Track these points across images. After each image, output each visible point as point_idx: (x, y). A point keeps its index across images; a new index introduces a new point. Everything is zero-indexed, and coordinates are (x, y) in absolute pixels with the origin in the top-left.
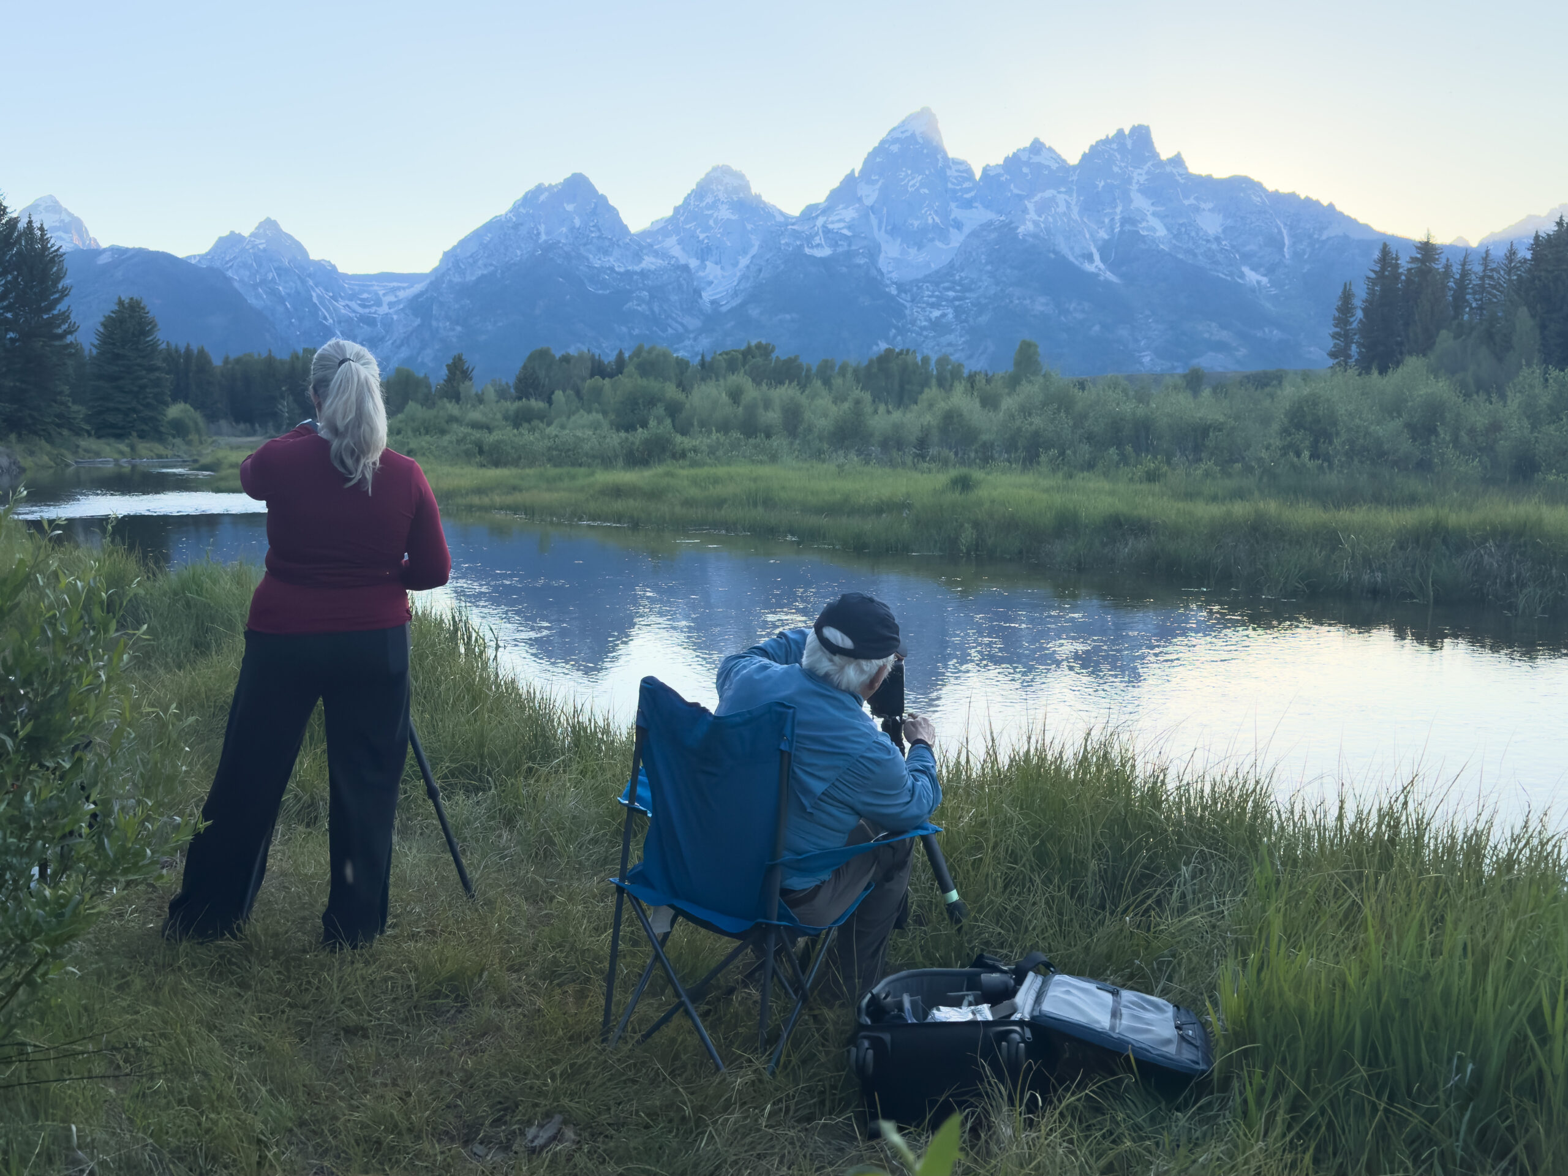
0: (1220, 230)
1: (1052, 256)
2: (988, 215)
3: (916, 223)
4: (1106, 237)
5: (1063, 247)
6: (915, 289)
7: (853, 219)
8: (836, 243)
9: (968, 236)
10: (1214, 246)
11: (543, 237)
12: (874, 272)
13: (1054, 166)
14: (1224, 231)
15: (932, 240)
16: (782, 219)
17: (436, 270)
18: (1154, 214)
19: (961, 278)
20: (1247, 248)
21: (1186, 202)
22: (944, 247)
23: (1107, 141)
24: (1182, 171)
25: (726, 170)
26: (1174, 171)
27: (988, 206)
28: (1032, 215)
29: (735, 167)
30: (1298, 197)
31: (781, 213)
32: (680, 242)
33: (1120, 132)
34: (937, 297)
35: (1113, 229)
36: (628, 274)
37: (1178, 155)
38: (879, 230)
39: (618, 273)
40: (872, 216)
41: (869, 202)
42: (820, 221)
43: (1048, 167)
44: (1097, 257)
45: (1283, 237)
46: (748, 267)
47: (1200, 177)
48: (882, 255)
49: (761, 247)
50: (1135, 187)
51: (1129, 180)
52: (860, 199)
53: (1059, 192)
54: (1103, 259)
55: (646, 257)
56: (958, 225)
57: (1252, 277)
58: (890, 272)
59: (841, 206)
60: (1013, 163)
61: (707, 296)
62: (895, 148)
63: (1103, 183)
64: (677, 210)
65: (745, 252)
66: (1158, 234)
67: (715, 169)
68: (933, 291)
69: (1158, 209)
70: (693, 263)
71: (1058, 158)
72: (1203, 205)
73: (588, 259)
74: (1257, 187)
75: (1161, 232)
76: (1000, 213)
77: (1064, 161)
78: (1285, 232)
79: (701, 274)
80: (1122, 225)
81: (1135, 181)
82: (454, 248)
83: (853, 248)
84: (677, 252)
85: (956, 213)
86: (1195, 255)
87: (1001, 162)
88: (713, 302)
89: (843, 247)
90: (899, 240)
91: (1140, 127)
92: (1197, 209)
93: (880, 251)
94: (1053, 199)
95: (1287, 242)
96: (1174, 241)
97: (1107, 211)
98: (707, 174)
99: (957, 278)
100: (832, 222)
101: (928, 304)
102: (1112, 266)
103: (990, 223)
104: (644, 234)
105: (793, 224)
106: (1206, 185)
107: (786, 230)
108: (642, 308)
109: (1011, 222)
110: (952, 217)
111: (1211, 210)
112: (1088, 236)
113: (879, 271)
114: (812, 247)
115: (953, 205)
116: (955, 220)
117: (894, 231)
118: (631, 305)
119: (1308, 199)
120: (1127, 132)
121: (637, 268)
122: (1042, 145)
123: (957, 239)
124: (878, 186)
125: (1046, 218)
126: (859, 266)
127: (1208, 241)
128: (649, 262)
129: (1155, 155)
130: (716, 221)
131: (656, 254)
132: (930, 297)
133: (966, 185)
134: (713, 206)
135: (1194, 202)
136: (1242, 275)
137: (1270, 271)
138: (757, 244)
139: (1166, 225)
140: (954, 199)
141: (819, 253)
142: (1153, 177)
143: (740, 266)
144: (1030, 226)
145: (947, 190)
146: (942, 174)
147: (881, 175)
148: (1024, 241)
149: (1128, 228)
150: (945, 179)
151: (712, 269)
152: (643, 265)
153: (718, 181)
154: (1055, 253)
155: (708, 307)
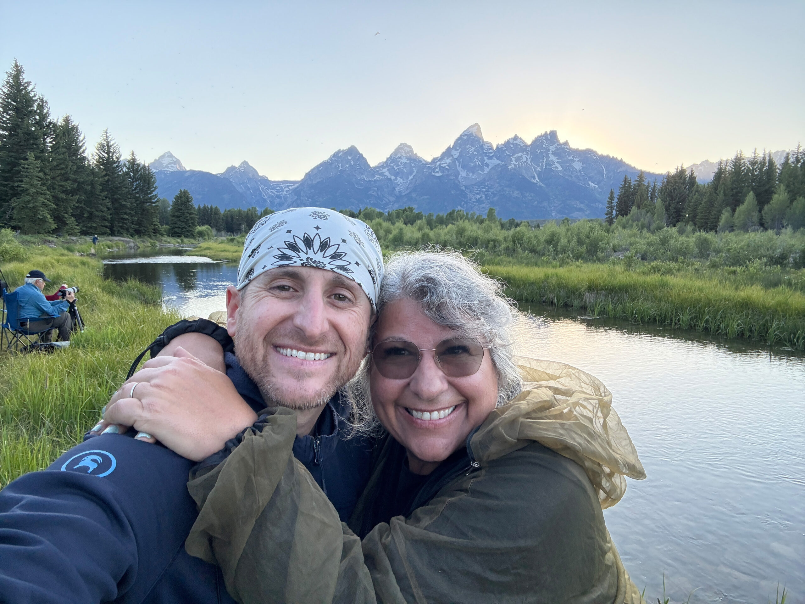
2: (498, 162)
10: (579, 174)
11: (340, 168)
12: (457, 182)
13: (522, 145)
15: (478, 170)
16: (424, 163)
17: (303, 179)
18: (558, 162)
19: (488, 184)
21: (569, 158)
23: (541, 136)
24: (568, 147)
25: (405, 145)
26: (565, 147)
28: (514, 162)
29: (408, 144)
30: (609, 157)
31: (424, 161)
32: (388, 170)
33: (546, 133)
35: (542, 167)
40: (457, 162)
41: (455, 157)
42: (438, 163)
43: (520, 145)
44: (536, 177)
46: (412, 179)
47: (574, 149)
48: (460, 176)
49: (417, 172)
50: (551, 152)
52: (452, 156)
59: (446, 158)
60: (507, 143)
62: (465, 138)
63: (539, 151)
64: (387, 159)
65: (411, 174)
67: (401, 144)
69: (559, 160)
70: (393, 178)
71: (523, 142)
72: (575, 159)
74: (595, 153)
75: (560, 168)
76: (502, 161)
77: (526, 143)
78: (604, 169)
79: (395, 182)
80: (546, 166)
81: (551, 150)
82: (309, 172)
84: (387, 174)
85: (487, 161)
86: (572, 177)
87: (503, 143)
88: (399, 192)
89: (446, 172)
91: (553, 131)
92: (573, 161)
93: (459, 174)
95: (605, 172)
98: (398, 146)
99: (486, 184)
100: (442, 164)
101: (476, 193)
102: (542, 181)
103: (499, 164)
104: (376, 167)
105: (428, 164)
106: (577, 153)
107: (426, 166)
108: (375, 193)
113: (458, 181)
114: (435, 173)
115: (485, 158)
116: (486, 163)
117: (464, 167)
118: (371, 192)
119: (613, 158)
120: (548, 133)
121: (373, 179)
122: (518, 137)
123: (486, 170)
124: (459, 151)
128: (377, 177)
129: (558, 141)
130: (401, 163)
131: (380, 174)
133: (491, 151)
134: (400, 158)
135: (572, 158)
138: (415, 171)
139: (562, 166)
140: (486, 156)
141: (437, 175)
142: (557, 149)
143: (410, 179)
144: (513, 166)
145: (484, 153)
146: (482, 147)
147: (460, 147)
148: (511, 171)
149: (548, 167)
150: (483, 149)
151: (399, 180)
152: (375, 178)
153: (402, 149)
154: (521, 175)
155: (398, 194)
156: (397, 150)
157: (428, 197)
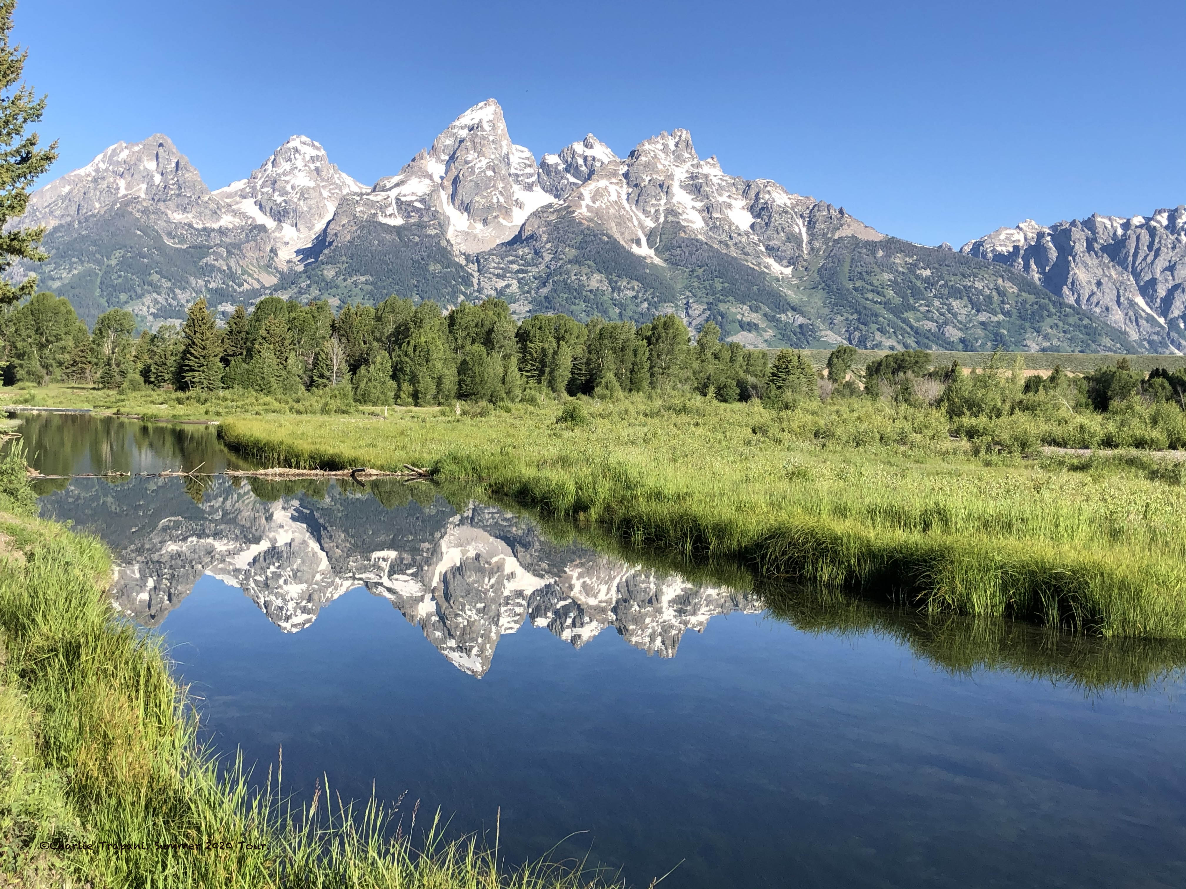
0: (749, 226)
1: (606, 239)
2: (549, 199)
3: (482, 201)
4: (652, 225)
5: (615, 231)
6: (482, 261)
7: (425, 194)
8: (409, 213)
9: (530, 216)
11: (122, 192)
12: (444, 243)
14: (752, 227)
15: (496, 217)
18: (693, 208)
20: (772, 243)
22: (510, 225)
24: (716, 173)
27: (547, 191)
28: (587, 201)
34: (502, 269)
35: (658, 219)
36: (206, 231)
38: (448, 204)
39: (197, 230)
42: (394, 194)
44: (644, 242)
45: (802, 236)
46: (324, 231)
48: (451, 228)
49: (336, 213)
50: (677, 183)
51: (672, 177)
52: (431, 177)
53: (611, 183)
54: (650, 245)
55: (224, 216)
56: (521, 205)
57: (776, 267)
58: (458, 244)
61: (283, 255)
65: (321, 217)
66: (696, 226)
68: (499, 263)
69: (697, 204)
70: (271, 224)
72: (734, 203)
73: (166, 215)
74: (778, 189)
75: (700, 224)
76: (556, 196)
79: (277, 234)
80: (666, 217)
81: (676, 178)
83: (425, 219)
84: (254, 212)
85: (519, 194)
86: (727, 245)
88: (286, 262)
89: (415, 218)
90: (466, 215)
92: (729, 206)
93: (449, 225)
94: (606, 188)
95: (805, 239)
96: (710, 233)
97: (653, 202)
101: (494, 275)
102: (657, 251)
103: (550, 206)
104: (222, 195)
106: (737, 186)
108: (220, 263)
109: (569, 207)
110: (514, 198)
111: (742, 208)
112: (636, 224)
113: (448, 241)
114: (386, 216)
115: (516, 188)
116: (517, 201)
117: (460, 207)
118: (210, 260)
121: (216, 226)
123: (520, 218)
125: (600, 205)
126: (430, 236)
127: (739, 234)
128: (226, 220)
130: (293, 188)
132: (495, 268)
133: (527, 171)
136: (768, 266)
137: (791, 264)
138: (332, 210)
139: (703, 219)
140: (518, 182)
141: (392, 222)
142: (693, 177)
143: (316, 229)
144: (586, 211)
146: (505, 159)
147: (450, 156)
148: (580, 223)
149: (670, 218)
150: (509, 164)
151: (288, 231)
152: (221, 223)
153: (298, 151)
154: (609, 237)
155: (284, 266)
156: (282, 155)
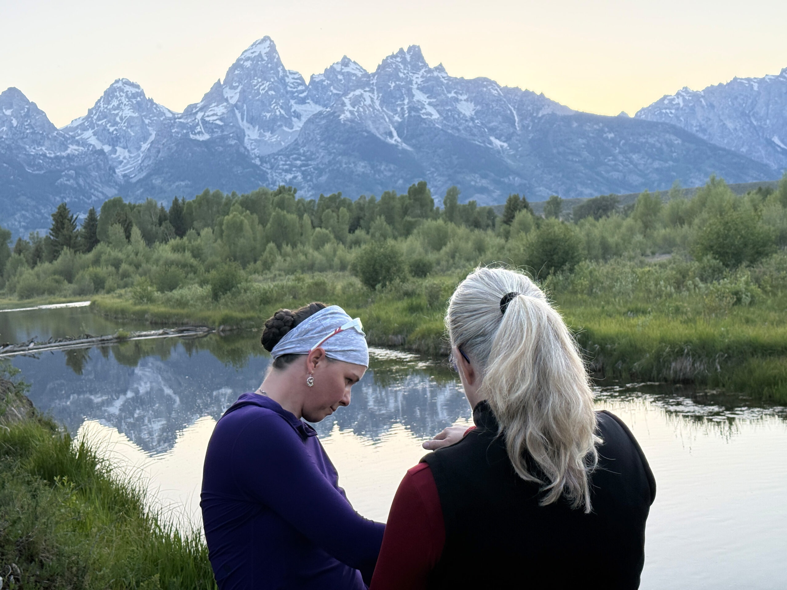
0: (473, 113)
1: (366, 134)
2: (318, 108)
3: (268, 115)
4: (400, 120)
5: (372, 128)
6: (273, 160)
7: (223, 114)
8: (212, 129)
9: (306, 123)
10: (471, 124)
12: (242, 150)
13: (359, 74)
14: (476, 114)
15: (281, 126)
16: (170, 115)
18: (430, 104)
19: (304, 151)
20: (492, 124)
21: (450, 95)
22: (290, 131)
23: (393, 56)
24: (445, 75)
25: (127, 83)
26: (440, 75)
27: (317, 102)
28: (349, 107)
29: (132, 80)
30: (520, 90)
31: (169, 111)
32: (95, 134)
33: (401, 50)
34: (288, 165)
35: (403, 115)
36: (58, 159)
37: (441, 65)
38: (242, 119)
39: (50, 158)
40: (237, 111)
41: (233, 101)
42: (200, 115)
43: (355, 75)
44: (395, 134)
45: (514, 117)
46: (149, 149)
47: (456, 78)
48: (246, 138)
49: (157, 135)
50: (415, 86)
51: (411, 82)
52: (227, 100)
53: (365, 91)
54: (399, 135)
55: (70, 146)
56: (298, 116)
57: (497, 143)
58: (254, 149)
59: (213, 105)
60: (330, 72)
61: (119, 171)
62: (248, 64)
63: (393, 84)
64: (90, 111)
65: (145, 139)
66: (433, 117)
67: (117, 82)
68: (286, 161)
69: (432, 100)
70: (107, 148)
71: (361, 69)
73: (25, 149)
74: (493, 83)
75: (436, 116)
76: (325, 106)
77: (365, 70)
78: (515, 113)
79: (113, 156)
80: (409, 112)
81: (414, 82)
83: (226, 133)
84: (93, 141)
85: (296, 107)
86: (459, 130)
87: (323, 72)
88: (125, 176)
90: (257, 127)
91: (414, 46)
92: (457, 100)
93: (245, 136)
94: (361, 95)
95: (517, 119)
96: (444, 122)
97: (399, 102)
98: (112, 85)
99: (302, 151)
100: (208, 116)
102: (405, 140)
103: (320, 113)
104: (67, 129)
105: (180, 118)
106: (461, 85)
107: (175, 122)
109: (335, 112)
110: (293, 110)
111: (467, 100)
112: (387, 120)
113: (245, 148)
114: (195, 134)
115: (292, 102)
116: (295, 112)
117: (252, 121)
118: (63, 180)
119: (527, 91)
120: (406, 50)
121: (64, 154)
122: (350, 60)
123: (298, 125)
124: (239, 90)
125: (358, 109)
126: (231, 146)
127: (466, 121)
128: (72, 149)
129: (426, 65)
130: (121, 119)
131: (78, 143)
132: (283, 165)
133: (300, 88)
134: (118, 107)
135: (455, 95)
136: (491, 143)
137: (508, 139)
138: (154, 133)
139: (438, 111)
140: (293, 98)
141: (200, 138)
142: (427, 80)
143: (143, 149)
144: (348, 115)
145: (287, 92)
146: (282, 80)
147: (240, 82)
148: (345, 124)
149: (413, 113)
150: (285, 85)
151: (121, 153)
152: (69, 151)
153: (121, 90)
154: (368, 132)
155: (121, 180)
156: (110, 94)
157: (186, 182)
